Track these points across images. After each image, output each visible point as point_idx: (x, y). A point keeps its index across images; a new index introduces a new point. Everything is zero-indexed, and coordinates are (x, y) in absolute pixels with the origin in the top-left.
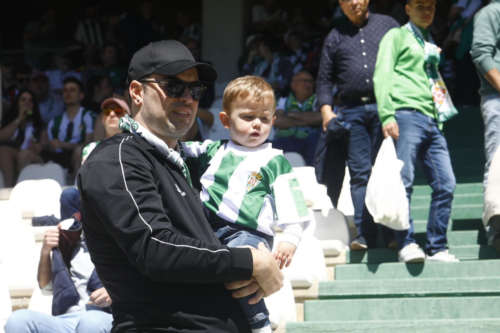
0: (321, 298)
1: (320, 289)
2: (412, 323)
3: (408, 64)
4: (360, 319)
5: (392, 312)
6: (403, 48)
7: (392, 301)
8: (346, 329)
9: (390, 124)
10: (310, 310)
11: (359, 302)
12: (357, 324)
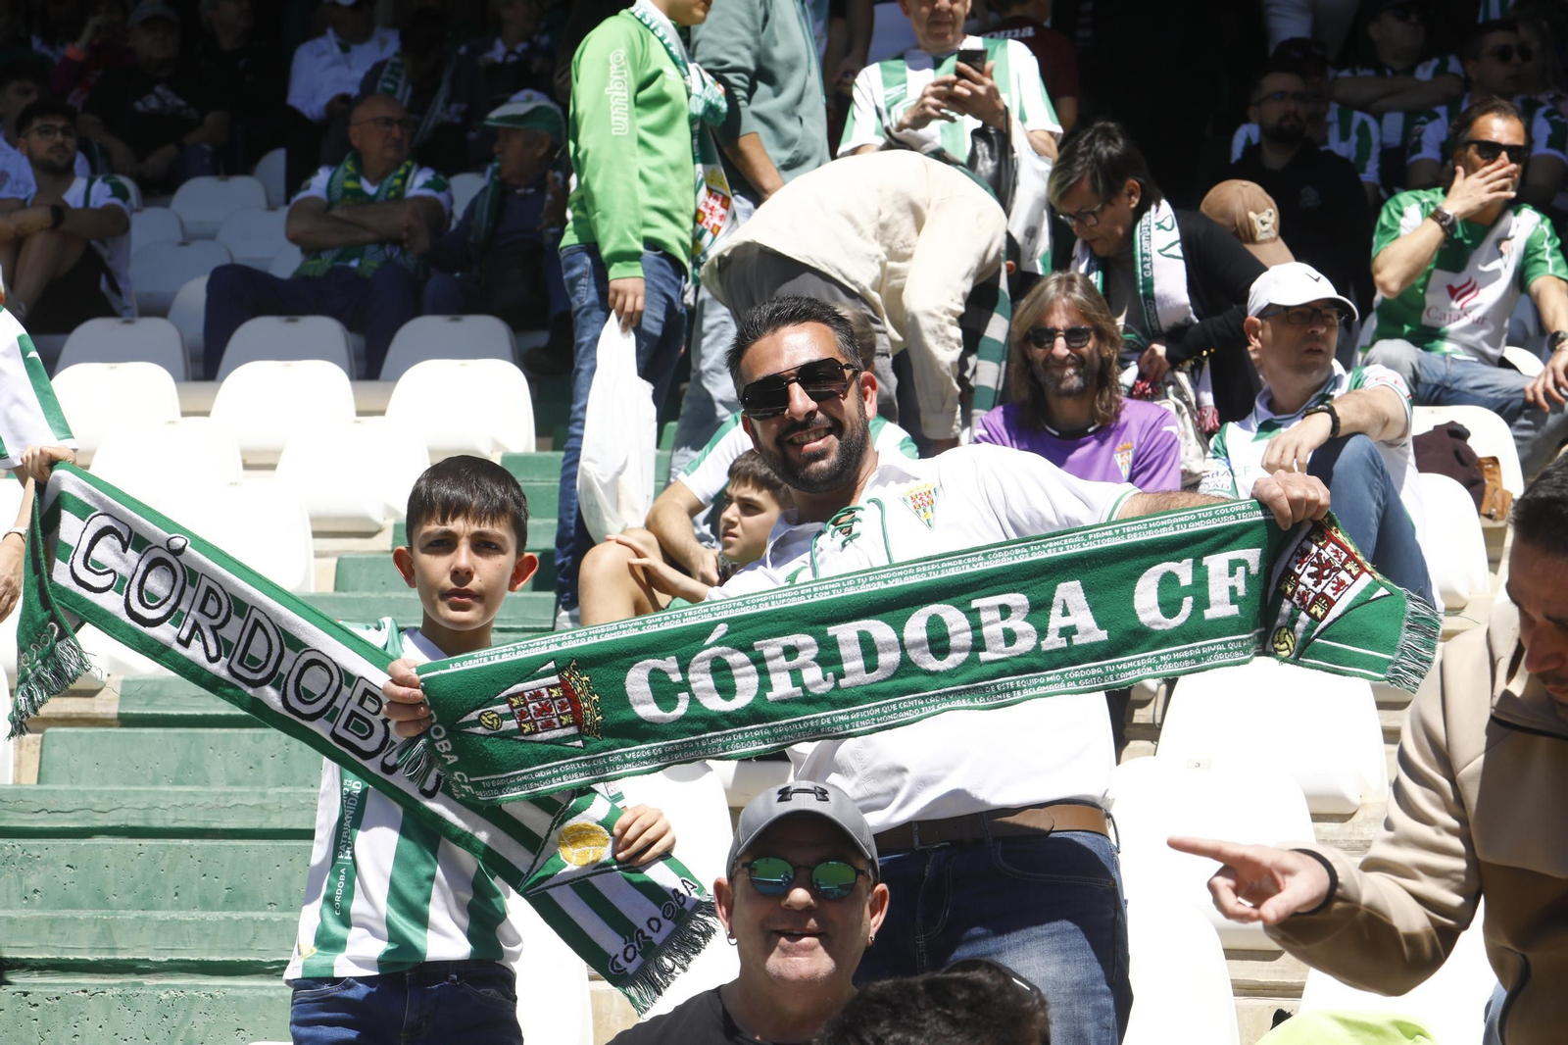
0: (127, 721)
1: (124, 697)
2: (263, 795)
3: (656, 116)
4: (178, 782)
5: (259, 763)
6: (650, 71)
7: (263, 736)
8: (97, 808)
9: (627, 280)
10: (56, 752)
11: (180, 734)
12: (125, 794)
